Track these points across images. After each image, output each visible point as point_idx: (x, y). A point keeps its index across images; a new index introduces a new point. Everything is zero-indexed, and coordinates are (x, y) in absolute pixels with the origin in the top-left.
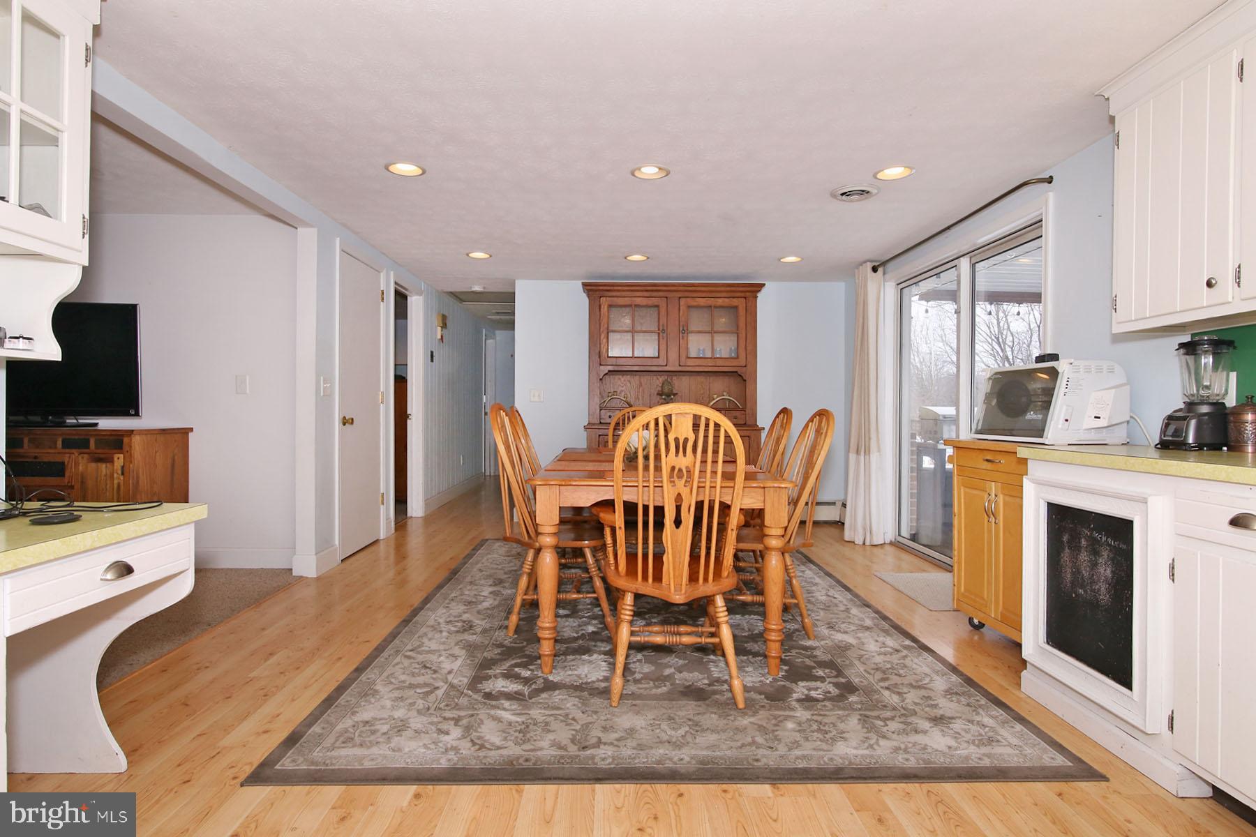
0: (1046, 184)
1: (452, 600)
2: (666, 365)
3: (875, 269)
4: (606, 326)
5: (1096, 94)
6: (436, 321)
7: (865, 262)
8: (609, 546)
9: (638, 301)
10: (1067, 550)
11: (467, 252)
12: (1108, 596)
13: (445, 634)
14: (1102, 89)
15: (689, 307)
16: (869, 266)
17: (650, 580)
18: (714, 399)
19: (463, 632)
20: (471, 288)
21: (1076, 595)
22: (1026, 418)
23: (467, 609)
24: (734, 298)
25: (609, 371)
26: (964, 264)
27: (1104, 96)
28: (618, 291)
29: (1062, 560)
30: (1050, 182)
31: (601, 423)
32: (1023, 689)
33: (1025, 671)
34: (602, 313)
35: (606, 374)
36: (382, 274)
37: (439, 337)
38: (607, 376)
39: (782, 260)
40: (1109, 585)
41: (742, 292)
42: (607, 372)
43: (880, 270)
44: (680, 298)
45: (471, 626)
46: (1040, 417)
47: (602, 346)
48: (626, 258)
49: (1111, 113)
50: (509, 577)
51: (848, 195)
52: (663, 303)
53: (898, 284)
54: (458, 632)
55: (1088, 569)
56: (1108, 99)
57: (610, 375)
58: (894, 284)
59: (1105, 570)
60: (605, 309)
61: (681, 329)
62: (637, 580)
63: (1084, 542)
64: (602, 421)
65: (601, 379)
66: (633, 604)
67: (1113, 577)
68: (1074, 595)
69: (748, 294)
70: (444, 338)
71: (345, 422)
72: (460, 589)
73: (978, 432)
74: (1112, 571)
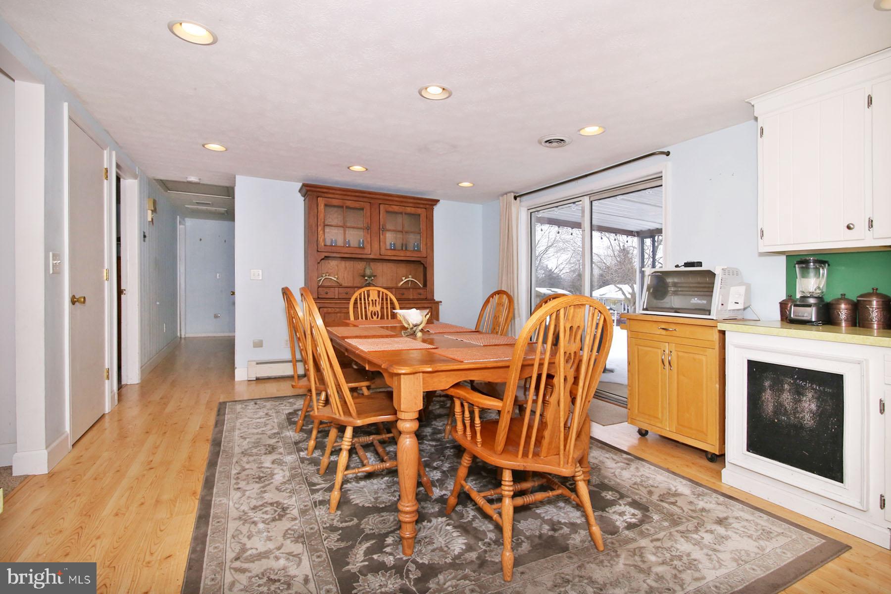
0: (665, 156)
1: (238, 478)
2: (370, 254)
3: (515, 198)
4: (323, 220)
5: (746, 101)
6: (149, 205)
7: (510, 192)
8: (478, 425)
9: (349, 203)
10: (768, 391)
11: (205, 143)
12: (813, 422)
13: (261, 526)
14: (750, 99)
15: (387, 212)
16: (513, 195)
17: (530, 456)
18: (403, 280)
19: (280, 519)
20: (187, 178)
21: (778, 420)
22: (691, 302)
23: (263, 487)
24: (418, 208)
25: (325, 257)
26: (586, 201)
27: (751, 104)
28: (333, 194)
29: (764, 398)
30: (668, 155)
31: (318, 298)
32: (723, 481)
33: (724, 469)
34: (319, 209)
35: (322, 259)
36: (105, 152)
37: (150, 219)
38: (322, 261)
39: (460, 185)
40: (814, 414)
41: (423, 204)
42: (323, 257)
43: (518, 199)
44: (380, 204)
45: (284, 509)
46: (705, 302)
47: (319, 236)
48: (349, 168)
49: (755, 115)
50: (278, 442)
51: (550, 143)
52: (367, 206)
53: (528, 209)
54: (274, 520)
55: (791, 404)
56: (753, 106)
57: (326, 260)
58: (526, 209)
59: (810, 405)
60: (322, 207)
61: (381, 227)
62: (517, 457)
63: (786, 386)
64: (320, 297)
65: (319, 263)
66: (512, 480)
67: (818, 410)
68: (776, 421)
69: (427, 206)
70: (154, 221)
71: (74, 301)
72: (237, 462)
73: (644, 309)
74: (817, 406)
